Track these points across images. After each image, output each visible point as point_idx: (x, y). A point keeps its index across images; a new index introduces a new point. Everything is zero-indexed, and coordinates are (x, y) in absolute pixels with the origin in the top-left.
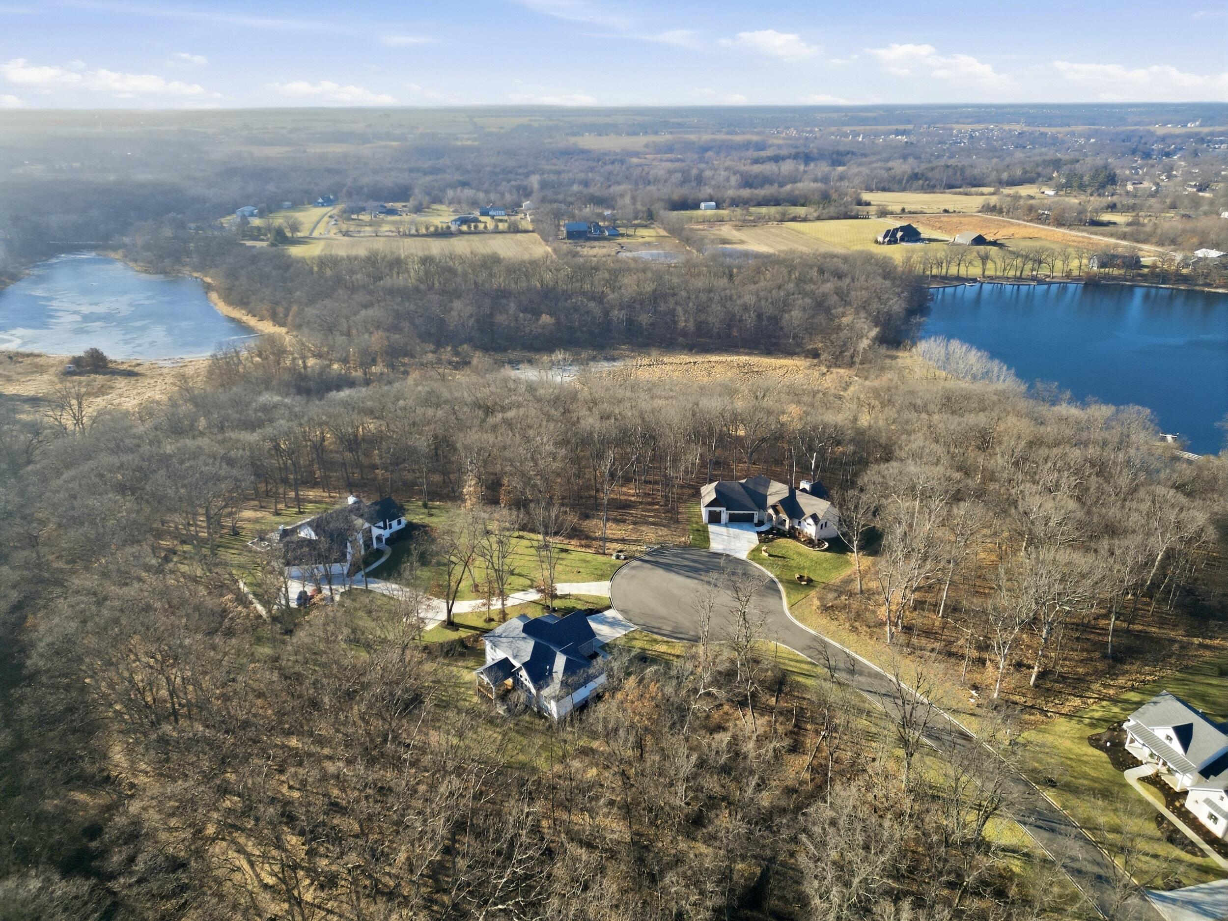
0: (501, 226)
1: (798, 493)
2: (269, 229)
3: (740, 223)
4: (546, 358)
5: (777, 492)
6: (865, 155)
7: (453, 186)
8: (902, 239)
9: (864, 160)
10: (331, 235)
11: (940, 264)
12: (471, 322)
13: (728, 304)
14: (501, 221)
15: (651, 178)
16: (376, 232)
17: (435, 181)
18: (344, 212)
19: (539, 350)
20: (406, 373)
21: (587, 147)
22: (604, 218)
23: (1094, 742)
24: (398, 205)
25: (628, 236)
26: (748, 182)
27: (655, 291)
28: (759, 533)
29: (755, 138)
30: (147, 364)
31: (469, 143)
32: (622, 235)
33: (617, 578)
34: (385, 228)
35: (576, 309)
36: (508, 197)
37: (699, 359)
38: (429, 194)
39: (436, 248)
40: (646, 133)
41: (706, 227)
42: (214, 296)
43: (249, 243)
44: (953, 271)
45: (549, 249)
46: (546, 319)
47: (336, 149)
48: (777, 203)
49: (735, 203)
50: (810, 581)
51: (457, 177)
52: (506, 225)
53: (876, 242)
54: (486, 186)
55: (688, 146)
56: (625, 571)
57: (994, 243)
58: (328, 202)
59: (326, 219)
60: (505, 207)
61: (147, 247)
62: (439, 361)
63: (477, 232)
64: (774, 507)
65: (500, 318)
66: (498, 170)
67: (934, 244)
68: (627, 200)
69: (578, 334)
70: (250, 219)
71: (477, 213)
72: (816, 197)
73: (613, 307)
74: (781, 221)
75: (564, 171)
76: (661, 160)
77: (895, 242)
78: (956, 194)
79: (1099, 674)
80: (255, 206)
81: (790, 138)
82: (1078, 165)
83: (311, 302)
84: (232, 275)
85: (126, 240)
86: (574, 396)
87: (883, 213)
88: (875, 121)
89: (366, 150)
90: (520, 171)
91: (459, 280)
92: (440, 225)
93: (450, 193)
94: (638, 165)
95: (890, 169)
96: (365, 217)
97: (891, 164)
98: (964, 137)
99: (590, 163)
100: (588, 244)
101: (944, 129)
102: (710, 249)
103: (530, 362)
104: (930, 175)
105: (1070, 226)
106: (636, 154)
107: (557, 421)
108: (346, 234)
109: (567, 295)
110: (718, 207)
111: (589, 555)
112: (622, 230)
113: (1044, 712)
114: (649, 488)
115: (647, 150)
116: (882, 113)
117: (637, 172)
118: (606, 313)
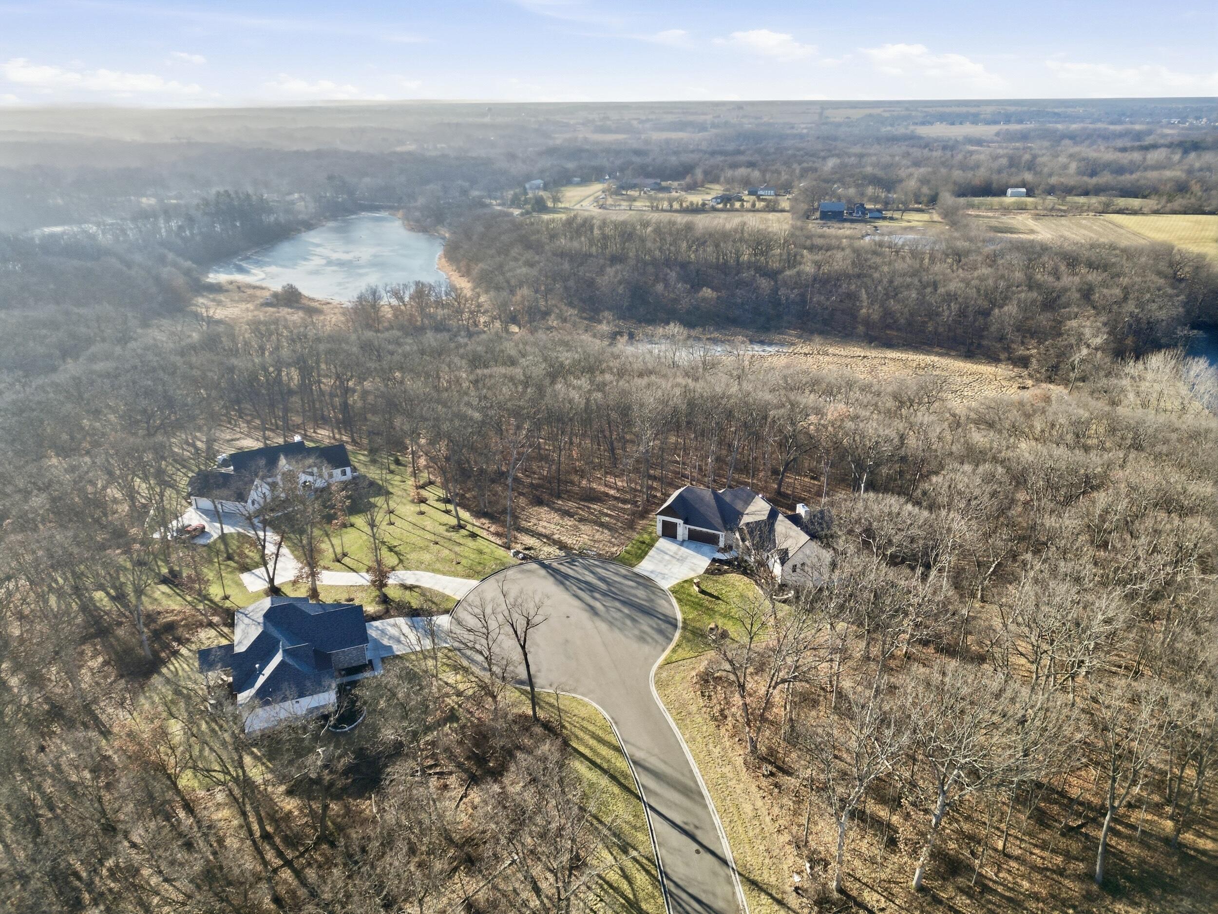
1: (780, 518)
2: (536, 200)
3: (1043, 213)
4: (660, 331)
5: (756, 510)
13: (928, 291)
16: (630, 206)
18: (619, 187)
25: (892, 219)
28: (714, 561)
32: (885, 218)
33: (494, 577)
37: (873, 353)
38: (708, 174)
41: (997, 214)
49: (1052, 191)
56: (512, 570)
59: (599, 193)
61: (421, 208)
69: (740, 312)
72: (1167, 189)
74: (1103, 212)
80: (546, 180)
96: (633, 193)
100: (838, 225)
110: (1029, 194)
111: (492, 546)
112: (888, 214)
118: (775, 291)
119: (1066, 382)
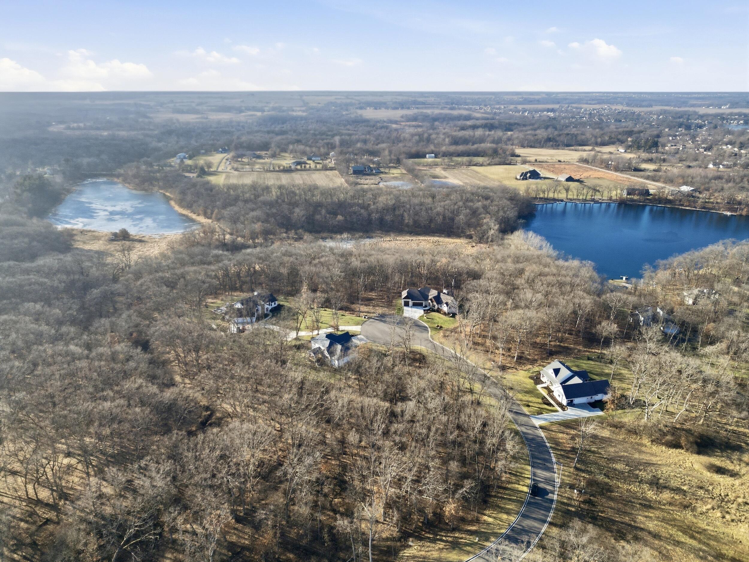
0: (319, 166)
1: (442, 294)
2: (196, 167)
3: (446, 167)
4: (339, 236)
5: (433, 293)
6: (525, 125)
7: (292, 143)
8: (530, 178)
9: (524, 128)
10: (228, 170)
11: (544, 192)
12: (304, 219)
13: (430, 212)
14: (318, 163)
15: (402, 138)
16: (252, 169)
17: (283, 139)
18: (234, 157)
19: (336, 233)
20: (273, 243)
21: (367, 117)
22: (373, 163)
23: (531, 378)
24: (263, 153)
25: (386, 173)
26: (456, 142)
27: (394, 204)
28: (424, 310)
29: (465, 113)
30: (147, 237)
31: (300, 113)
32: (382, 173)
33: (364, 325)
34: (257, 166)
35: (355, 213)
36: (322, 150)
37: (414, 238)
38: (279, 147)
39: (285, 179)
40: (402, 108)
41: (427, 168)
42: (172, 203)
43: (187, 174)
44: (551, 195)
45: (343, 180)
46: (340, 217)
47: (225, 117)
48: (468, 155)
49: (445, 155)
50: (441, 327)
51: (295, 137)
52: (321, 166)
53: (516, 179)
54: (310, 143)
55: (426, 118)
56: (367, 323)
57: (578, 181)
58: (224, 151)
59: (224, 161)
60: (320, 155)
61: (135, 176)
62: (288, 238)
63: (305, 170)
64: (431, 300)
65: (318, 217)
66: (317, 132)
67: (547, 180)
68: (387, 152)
69: (355, 225)
70: (185, 160)
71: (305, 159)
72: (490, 152)
73: (372, 212)
74: (469, 166)
75: (353, 134)
76: (410, 126)
77: (526, 179)
78: (570, 150)
79: (542, 359)
80: (186, 152)
81: (485, 113)
82: (642, 134)
83: (224, 207)
84: (183, 193)
85: (122, 171)
86: (351, 254)
87: (524, 162)
88: (538, 102)
89: (242, 117)
90: (329, 133)
91: (297, 198)
92: (286, 165)
93: (291, 147)
94: (396, 130)
95: (536, 135)
96: (245, 160)
97: (538, 132)
98: (586, 114)
99: (369, 129)
100: (364, 177)
101: (577, 108)
102: (428, 181)
103: (331, 238)
104: (558, 139)
105: (622, 171)
106: (396, 122)
107: (342, 263)
108: (236, 170)
109: (351, 205)
110: (435, 157)
111: (353, 317)
112: (382, 170)
113: (516, 369)
114: (381, 293)
115: (402, 119)
116: (544, 96)
117: (394, 134)
118: (370, 215)
119: (487, 242)
